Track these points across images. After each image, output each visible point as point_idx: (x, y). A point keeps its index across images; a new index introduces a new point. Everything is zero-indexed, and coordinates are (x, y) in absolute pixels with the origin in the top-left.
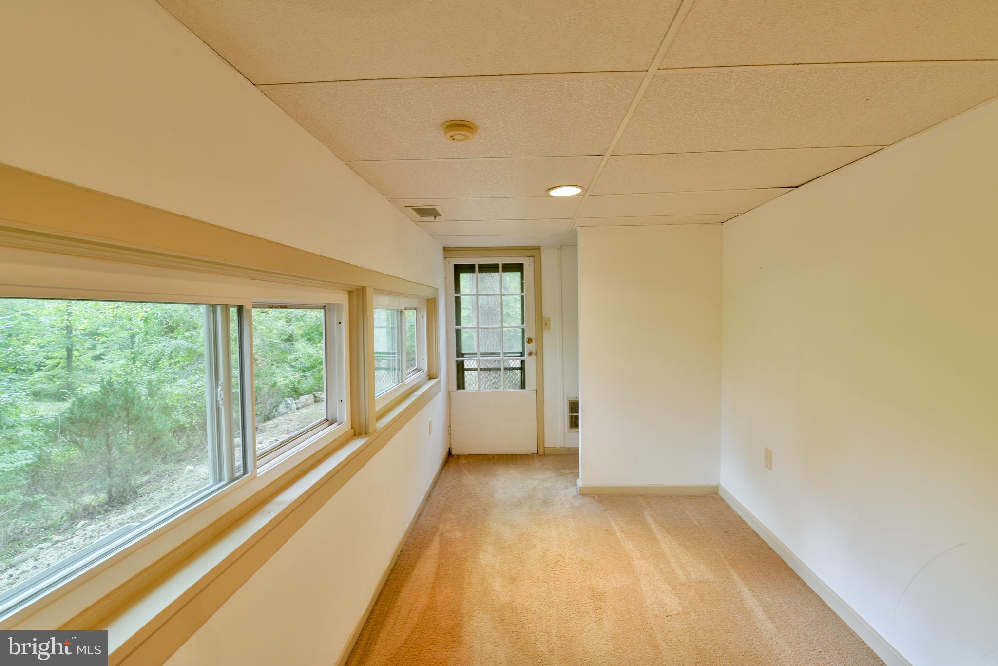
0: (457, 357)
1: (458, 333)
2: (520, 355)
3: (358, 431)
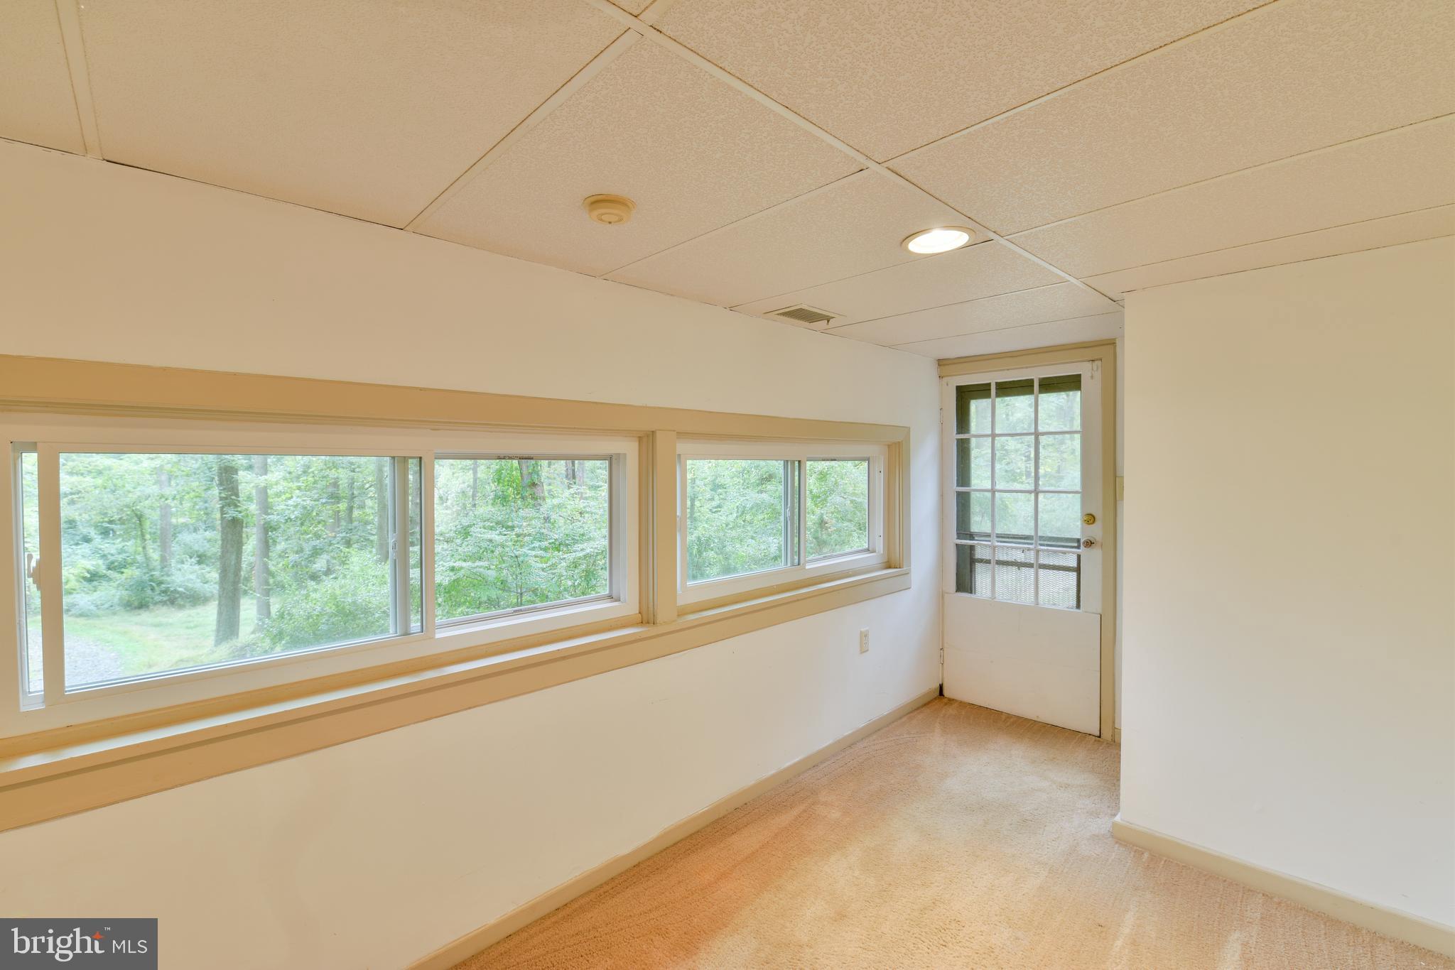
0: (958, 538)
1: (963, 502)
2: (1076, 545)
3: (646, 618)
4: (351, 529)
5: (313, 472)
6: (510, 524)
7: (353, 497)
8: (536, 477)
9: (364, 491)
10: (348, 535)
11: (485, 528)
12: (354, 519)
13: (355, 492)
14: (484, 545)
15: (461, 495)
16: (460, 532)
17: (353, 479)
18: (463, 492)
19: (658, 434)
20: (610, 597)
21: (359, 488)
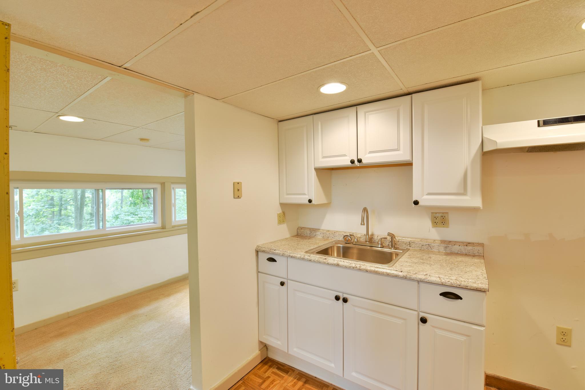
3: (163, 227)
4: (61, 219)
5: (41, 194)
6: (137, 213)
7: (61, 205)
8: (149, 195)
9: (67, 202)
10: (60, 222)
11: (126, 215)
12: (62, 215)
13: (63, 203)
14: (125, 222)
15: (115, 203)
16: (114, 217)
17: (61, 197)
18: (116, 202)
19: (166, 183)
20: (154, 223)
21: (65, 201)
